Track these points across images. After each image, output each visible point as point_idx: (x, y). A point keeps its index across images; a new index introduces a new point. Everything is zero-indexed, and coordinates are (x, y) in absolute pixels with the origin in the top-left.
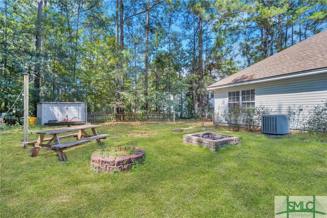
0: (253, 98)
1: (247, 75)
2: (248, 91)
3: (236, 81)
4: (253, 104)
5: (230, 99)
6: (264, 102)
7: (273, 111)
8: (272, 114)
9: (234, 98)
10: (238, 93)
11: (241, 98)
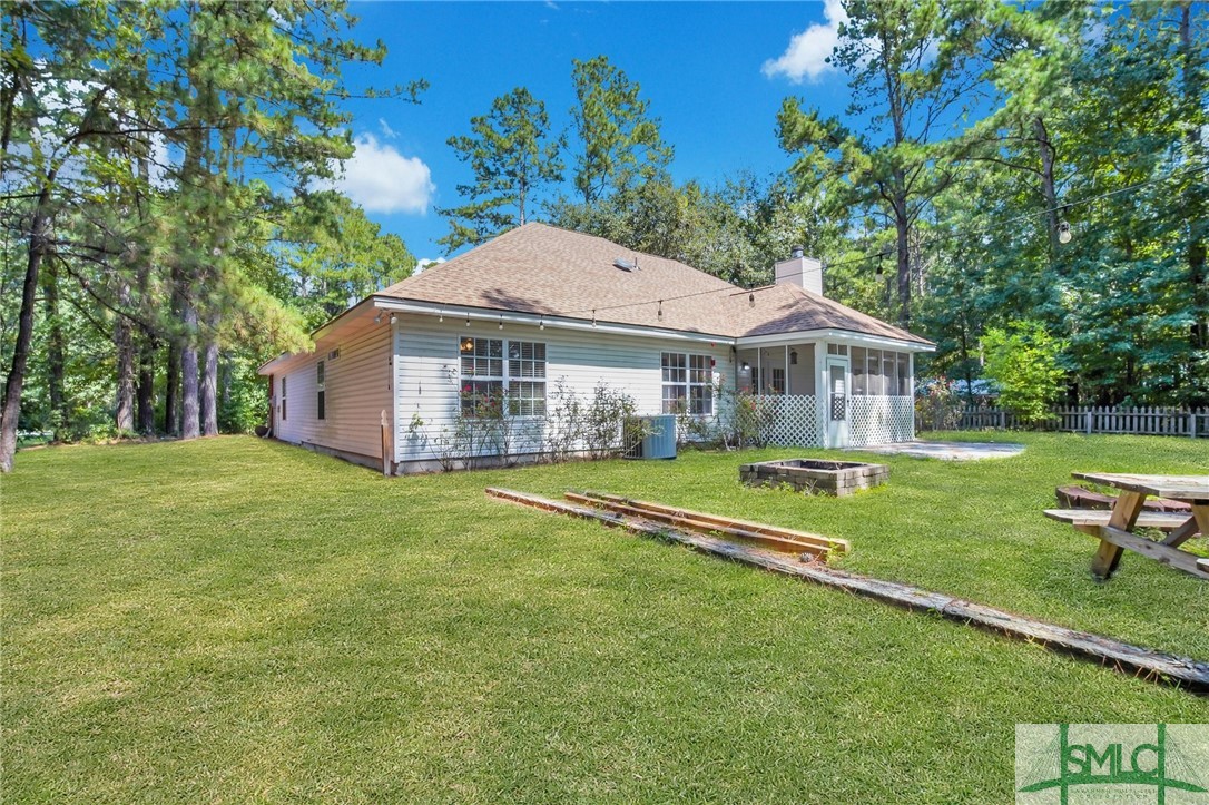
0: (541, 367)
2: (527, 346)
4: (541, 386)
5: (467, 363)
9: (482, 363)
10: (497, 345)
11: (506, 363)
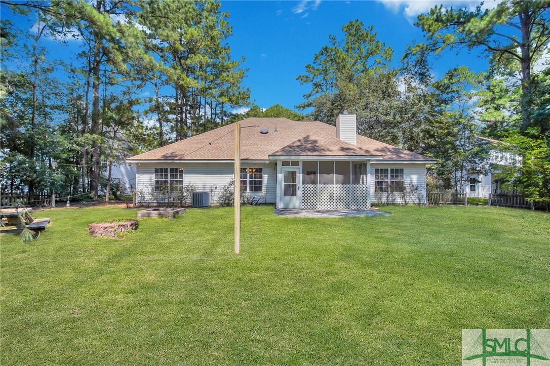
0: (181, 176)
1: (177, 153)
2: (176, 169)
3: (166, 158)
4: (181, 182)
6: (192, 181)
7: (199, 188)
8: (198, 191)
9: (161, 176)
10: (166, 170)
11: (169, 175)
